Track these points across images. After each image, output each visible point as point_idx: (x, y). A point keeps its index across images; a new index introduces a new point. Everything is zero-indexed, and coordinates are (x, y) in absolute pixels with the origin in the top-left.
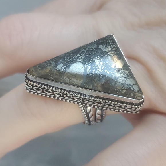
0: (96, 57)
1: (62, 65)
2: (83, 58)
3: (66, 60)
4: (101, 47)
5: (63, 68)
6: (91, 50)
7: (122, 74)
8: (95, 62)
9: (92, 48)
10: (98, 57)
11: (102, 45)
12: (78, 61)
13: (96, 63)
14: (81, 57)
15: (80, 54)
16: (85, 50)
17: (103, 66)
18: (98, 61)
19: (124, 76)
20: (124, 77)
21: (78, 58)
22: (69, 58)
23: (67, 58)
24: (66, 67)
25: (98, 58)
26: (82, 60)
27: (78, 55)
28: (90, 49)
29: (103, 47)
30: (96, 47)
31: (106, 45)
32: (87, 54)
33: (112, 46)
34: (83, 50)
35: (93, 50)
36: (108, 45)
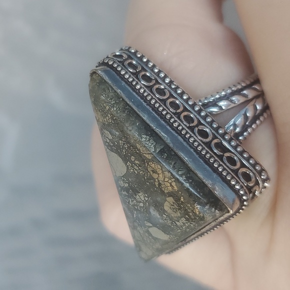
0: (146, 195)
1: (110, 137)
3: (120, 141)
4: (171, 199)
5: (108, 140)
6: (157, 184)
8: (139, 194)
9: (160, 184)
12: (128, 164)
15: (140, 166)
16: (152, 173)
18: (143, 198)
21: (132, 163)
23: (124, 144)
25: (147, 199)
26: (132, 171)
27: (137, 162)
28: (156, 180)
29: (172, 204)
30: (166, 192)
31: (179, 209)
32: (146, 178)
33: (182, 219)
34: (149, 169)
35: (157, 186)
36: (180, 213)
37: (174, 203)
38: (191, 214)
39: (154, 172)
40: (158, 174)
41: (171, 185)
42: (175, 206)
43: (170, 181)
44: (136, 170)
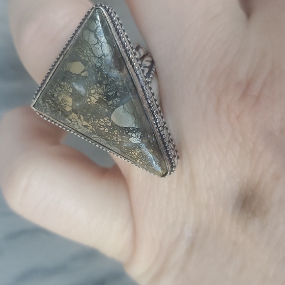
0: (89, 103)
1: (131, 140)
2: (101, 120)
3: (120, 140)
4: (68, 109)
5: (134, 135)
6: (82, 118)
7: (88, 55)
8: (96, 101)
9: (79, 118)
10: (88, 102)
11: (65, 108)
12: (110, 123)
13: (98, 99)
14: (103, 124)
15: (99, 127)
16: (88, 125)
17: (95, 87)
18: (92, 98)
19: (89, 52)
20: (91, 50)
22: (115, 138)
23: (117, 139)
24: (129, 133)
25: (89, 100)
26: (106, 119)
27: (102, 129)
28: (83, 120)
29: (66, 106)
30: (73, 114)
31: (61, 103)
32: (92, 119)
33: (57, 95)
34: (91, 127)
35: (81, 116)
36: (59, 100)
37: (65, 107)
38: (51, 103)
39: (86, 126)
40: (83, 125)
41: (71, 120)
42: (64, 105)
43: (73, 123)
44: (102, 122)
